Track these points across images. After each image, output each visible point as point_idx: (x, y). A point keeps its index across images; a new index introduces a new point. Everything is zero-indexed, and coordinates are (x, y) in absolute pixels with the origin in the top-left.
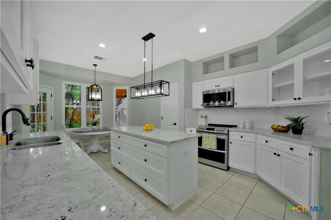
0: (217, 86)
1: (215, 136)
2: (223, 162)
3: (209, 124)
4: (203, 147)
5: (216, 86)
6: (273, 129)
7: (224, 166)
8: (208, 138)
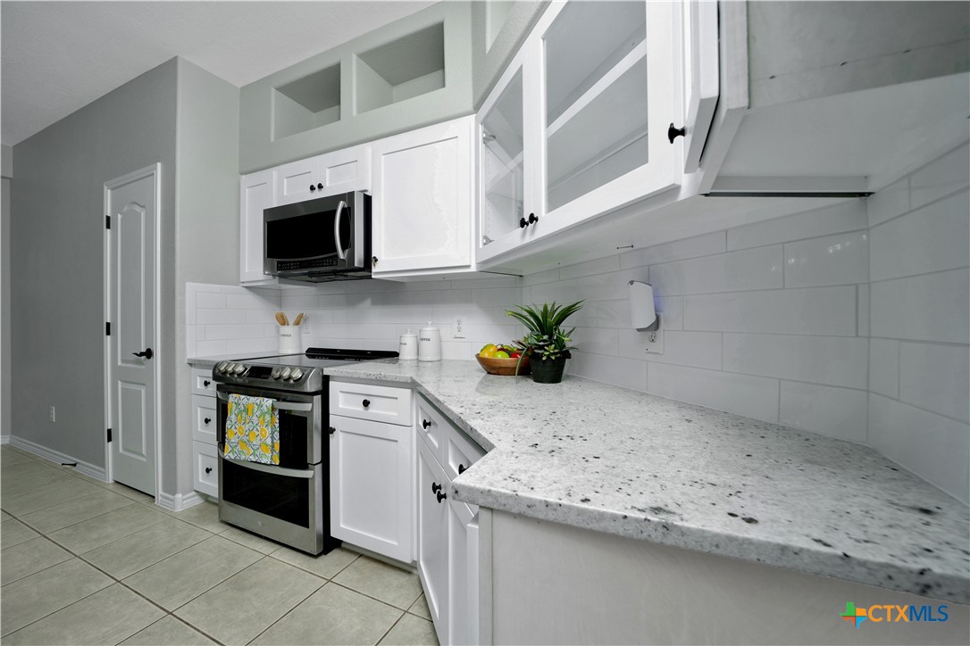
0: (316, 186)
1: (268, 402)
2: (302, 519)
3: (310, 350)
4: (229, 455)
5: (312, 188)
6: (482, 360)
7: (308, 536)
8: (244, 414)
